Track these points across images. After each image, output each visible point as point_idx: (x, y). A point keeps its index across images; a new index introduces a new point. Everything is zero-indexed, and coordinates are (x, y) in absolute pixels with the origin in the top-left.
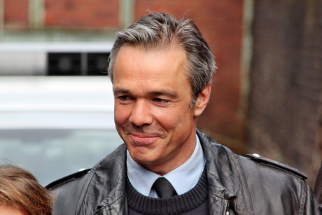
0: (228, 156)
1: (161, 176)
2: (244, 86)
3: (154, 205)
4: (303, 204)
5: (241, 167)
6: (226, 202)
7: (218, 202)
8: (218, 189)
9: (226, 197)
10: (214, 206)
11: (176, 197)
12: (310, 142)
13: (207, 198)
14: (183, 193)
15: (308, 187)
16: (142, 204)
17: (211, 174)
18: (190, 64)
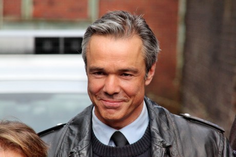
0: (166, 115)
1: (117, 130)
2: (179, 62)
3: (111, 152)
4: (221, 151)
5: (176, 124)
6: (164, 149)
7: (158, 150)
8: (158, 140)
9: (164, 146)
10: (155, 153)
11: (128, 146)
12: (227, 102)
13: (150, 147)
14: (133, 143)
15: (225, 138)
16: (102, 151)
17: (153, 129)
18: (146, 48)
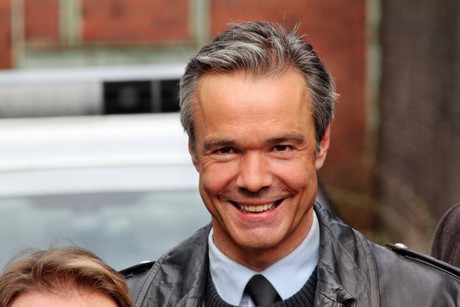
1: (257, 273)
2: (371, 118)
5: (373, 258)
6: (339, 305)
7: (326, 306)
8: (330, 287)
9: (340, 299)
18: (313, 92)
